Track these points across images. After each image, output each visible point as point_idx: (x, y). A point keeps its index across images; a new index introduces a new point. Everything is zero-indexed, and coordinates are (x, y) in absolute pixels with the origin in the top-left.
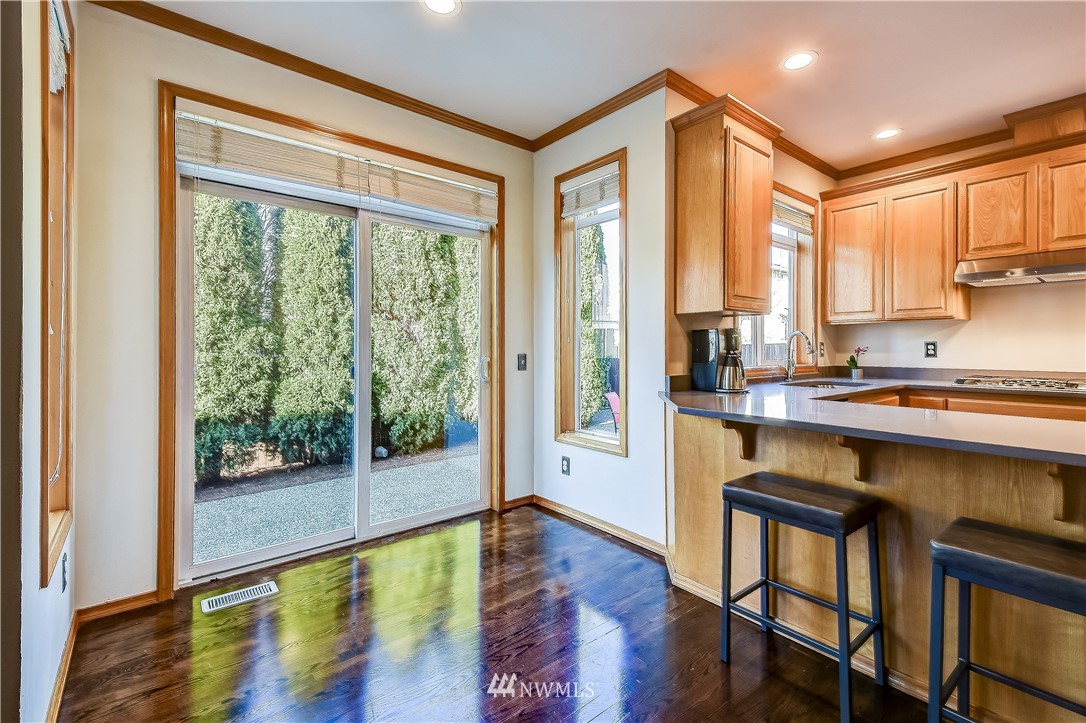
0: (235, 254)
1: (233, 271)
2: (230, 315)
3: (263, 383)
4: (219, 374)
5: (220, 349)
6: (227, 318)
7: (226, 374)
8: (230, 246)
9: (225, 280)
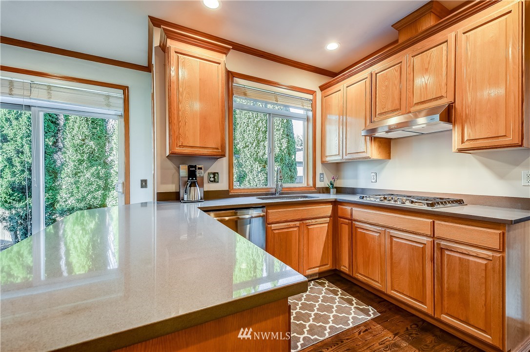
0: (87, 133)
1: (86, 141)
2: (83, 161)
3: (100, 193)
4: (78, 188)
5: (79, 177)
6: (82, 163)
7: (81, 188)
8: (85, 130)
9: (81, 146)
